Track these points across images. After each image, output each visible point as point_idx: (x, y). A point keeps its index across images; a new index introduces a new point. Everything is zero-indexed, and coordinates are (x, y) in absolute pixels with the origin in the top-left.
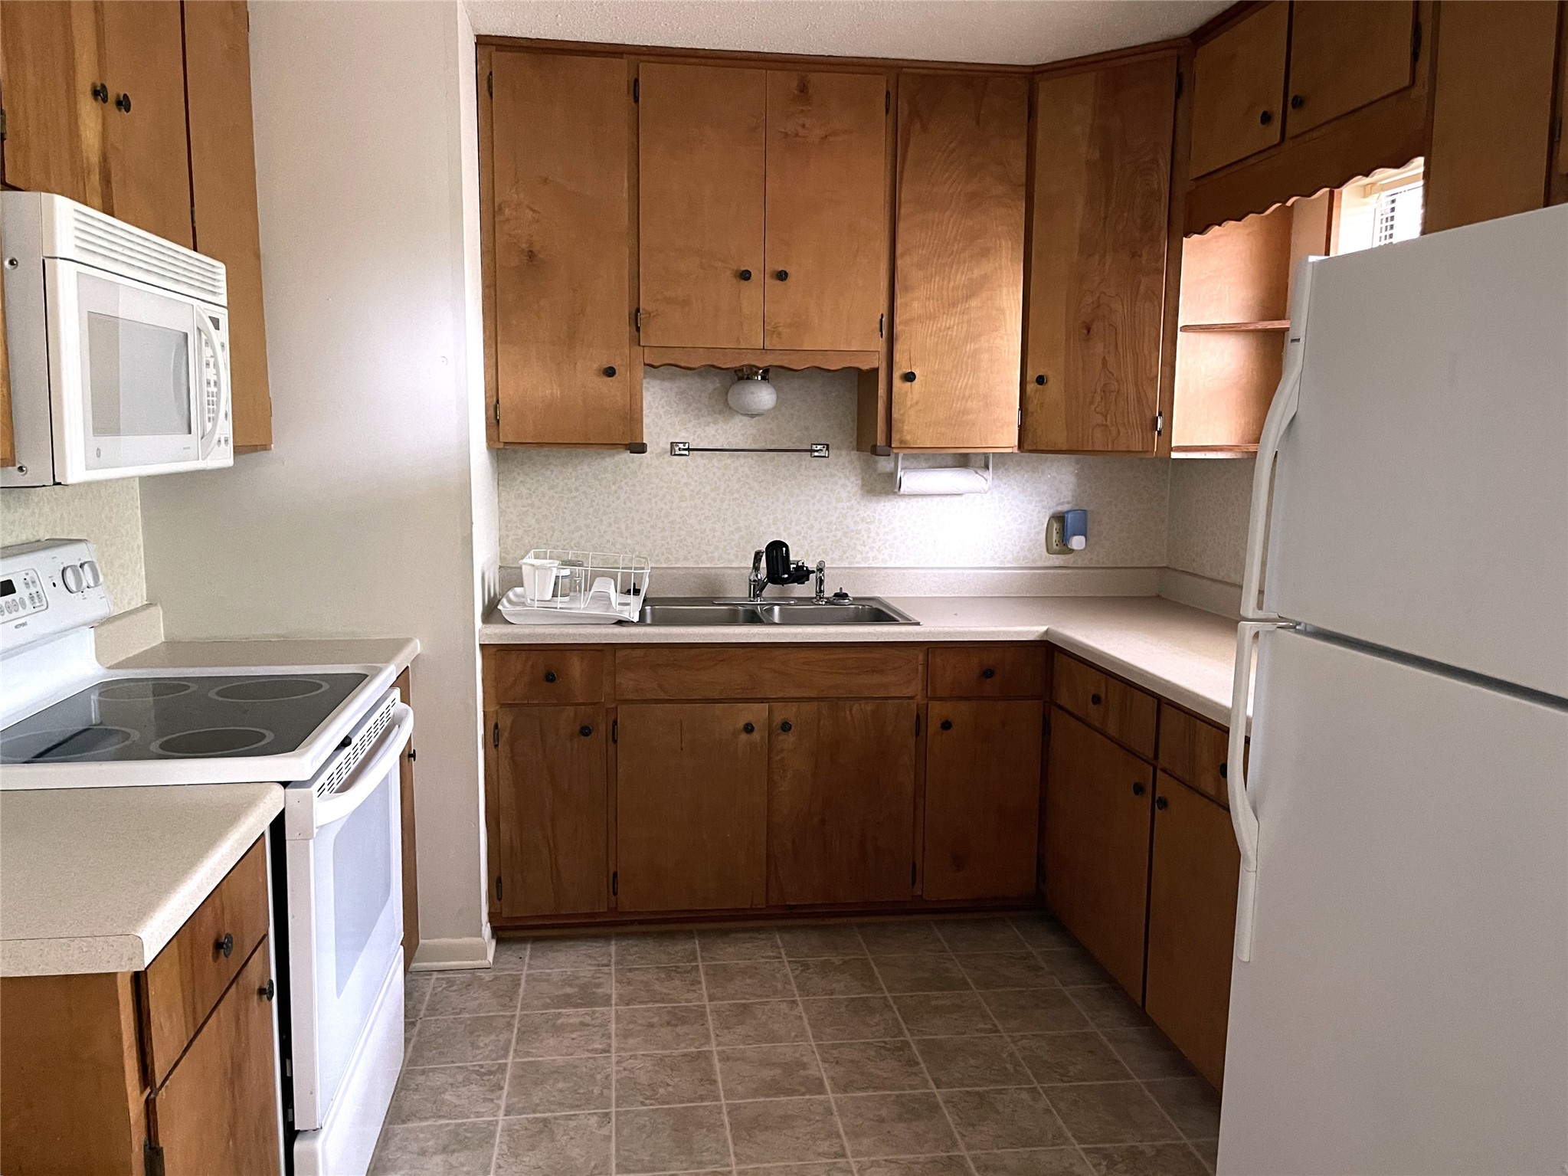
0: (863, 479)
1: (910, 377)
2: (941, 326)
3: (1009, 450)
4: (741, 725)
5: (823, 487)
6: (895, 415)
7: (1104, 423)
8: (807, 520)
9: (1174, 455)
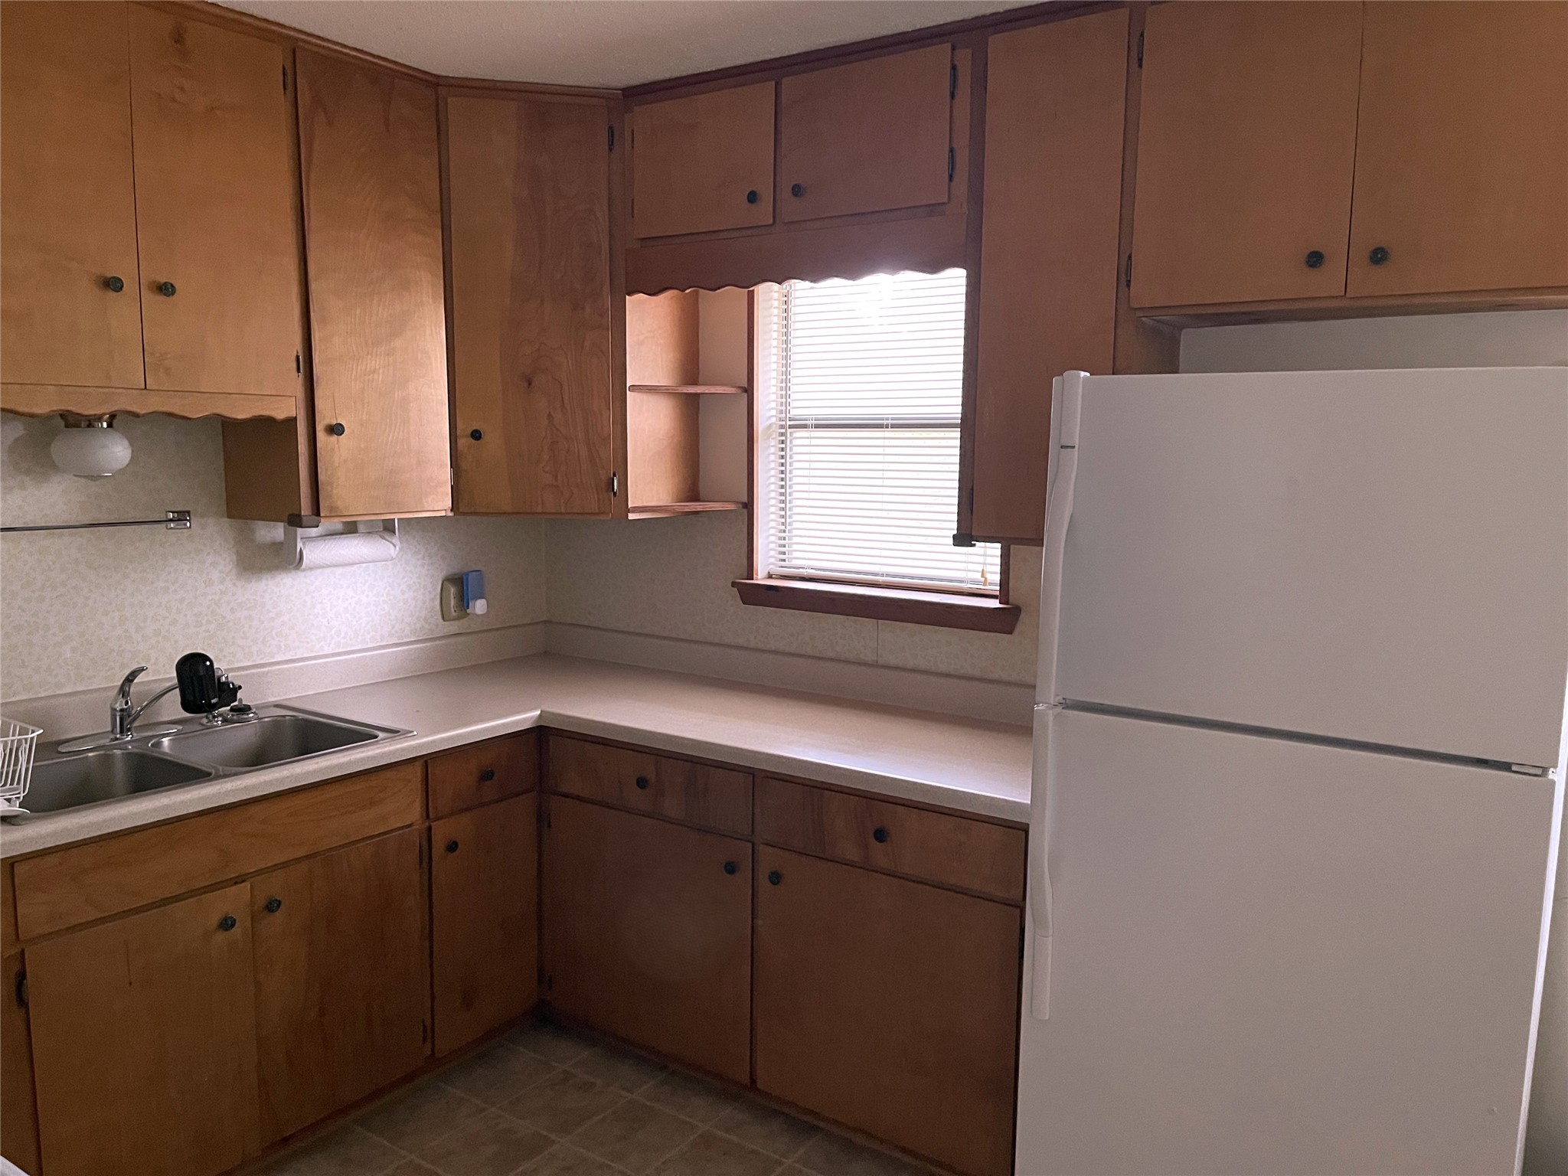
0: (238, 553)
1: (336, 430)
2: (366, 369)
3: (443, 514)
5: (187, 567)
6: (321, 477)
7: (556, 483)
8: (167, 614)
9: (631, 516)
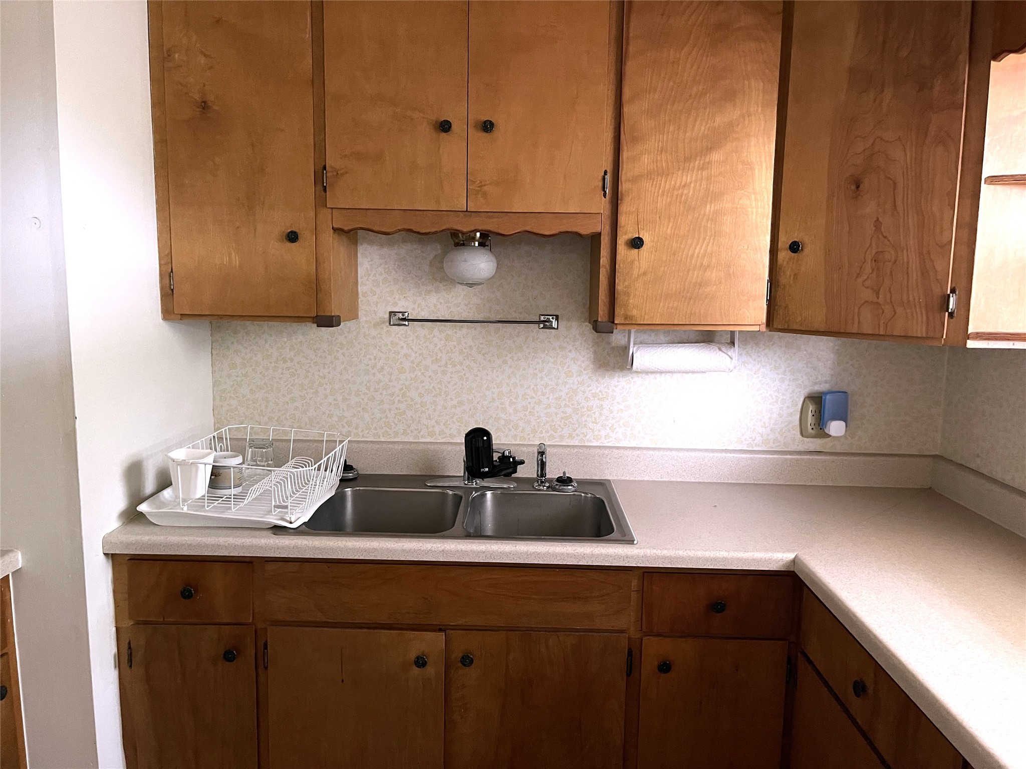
0: (595, 352)
1: (636, 243)
2: (676, 183)
3: (756, 328)
4: (413, 656)
5: (552, 360)
6: (619, 287)
7: (875, 300)
8: (534, 395)
9: (971, 344)
